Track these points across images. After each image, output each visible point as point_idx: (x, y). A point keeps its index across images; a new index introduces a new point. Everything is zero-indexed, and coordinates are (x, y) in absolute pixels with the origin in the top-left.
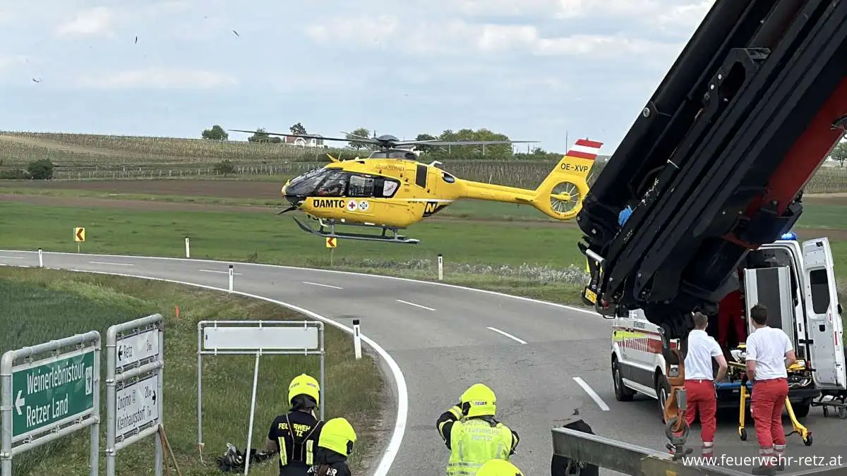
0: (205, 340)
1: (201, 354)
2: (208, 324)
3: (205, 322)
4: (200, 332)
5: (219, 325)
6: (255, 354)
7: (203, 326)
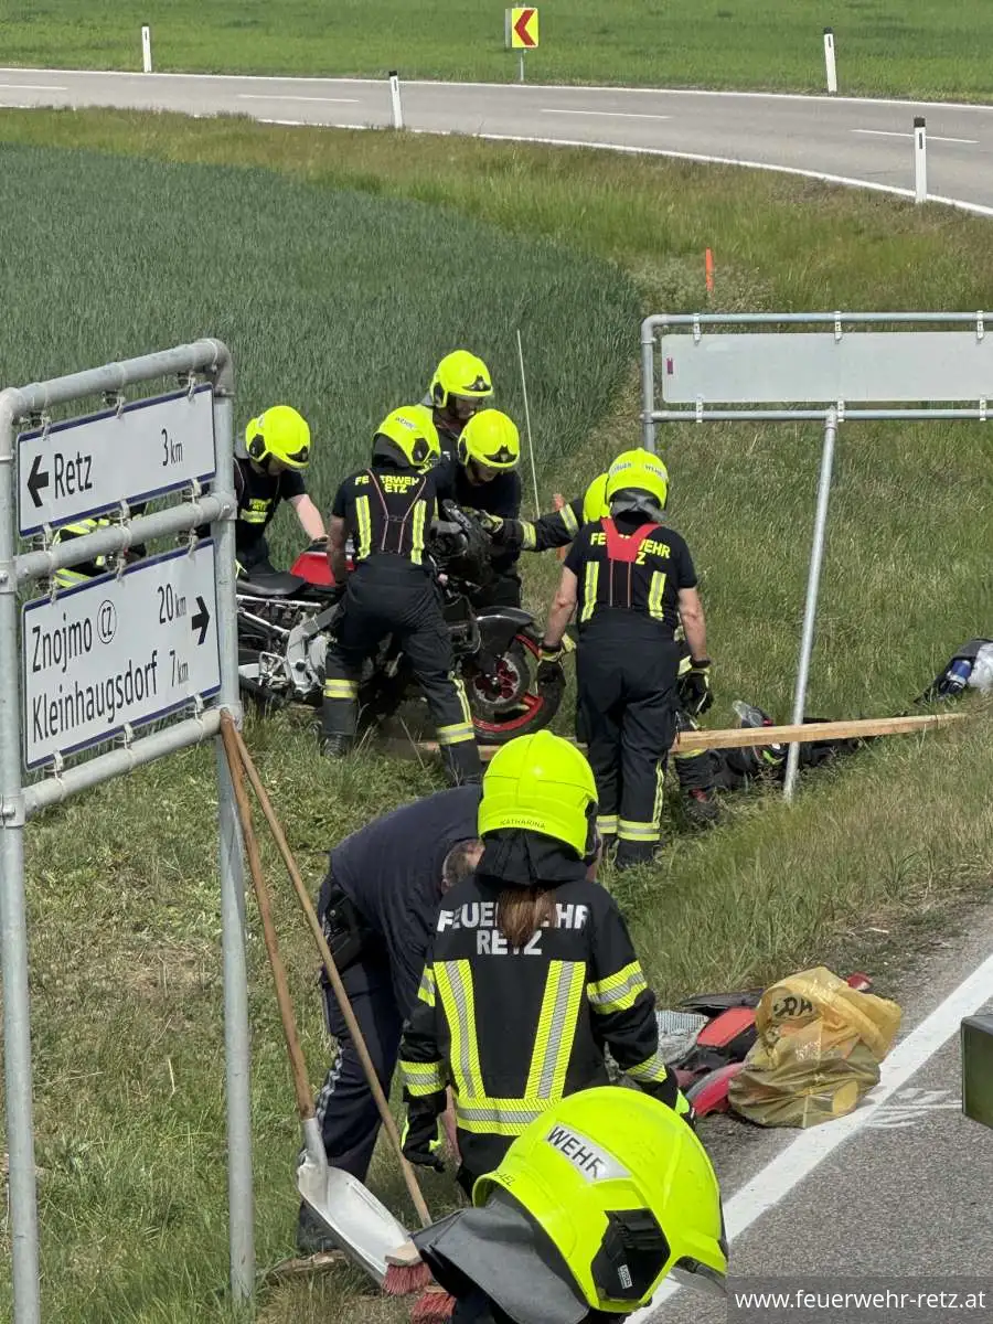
0: (665, 377)
1: (656, 421)
2: (671, 325)
3: (663, 318)
4: (648, 350)
5: (707, 328)
6: (824, 419)
7: (659, 331)
